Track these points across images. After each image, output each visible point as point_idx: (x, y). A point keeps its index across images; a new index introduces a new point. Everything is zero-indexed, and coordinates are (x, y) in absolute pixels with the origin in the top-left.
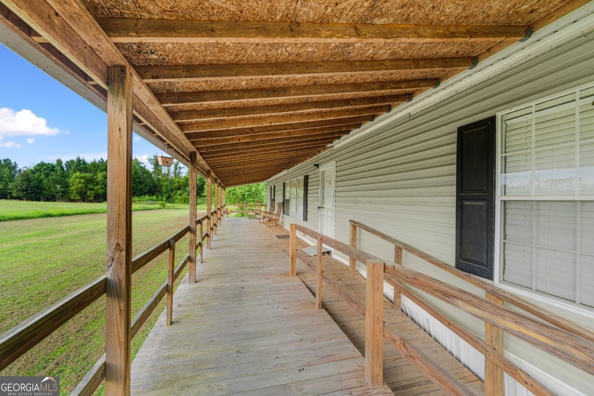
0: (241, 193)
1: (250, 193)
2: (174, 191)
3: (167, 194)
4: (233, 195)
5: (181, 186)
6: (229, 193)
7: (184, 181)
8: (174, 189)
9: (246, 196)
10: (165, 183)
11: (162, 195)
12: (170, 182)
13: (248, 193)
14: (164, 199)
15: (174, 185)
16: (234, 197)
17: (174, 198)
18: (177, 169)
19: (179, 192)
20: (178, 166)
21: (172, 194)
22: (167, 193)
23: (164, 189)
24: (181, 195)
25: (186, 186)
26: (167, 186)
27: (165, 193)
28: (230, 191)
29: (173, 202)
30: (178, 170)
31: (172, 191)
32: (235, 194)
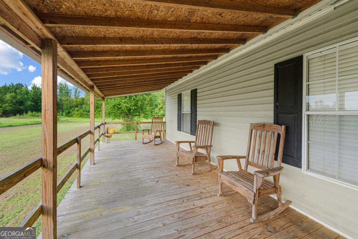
0: (127, 107)
1: (136, 107)
2: (73, 108)
3: (67, 111)
4: (118, 110)
5: (78, 105)
6: (114, 108)
7: (81, 101)
8: (73, 107)
9: (132, 111)
10: (66, 102)
11: (63, 112)
12: (70, 102)
13: (133, 108)
14: (64, 114)
15: (73, 104)
16: (120, 111)
17: (73, 114)
18: (77, 92)
19: (76, 109)
20: (78, 91)
21: (71, 110)
22: (67, 109)
23: (65, 107)
24: (78, 111)
25: (82, 105)
26: (67, 105)
27: (65, 110)
28: (115, 106)
29: (72, 116)
30: (77, 94)
31: (71, 108)
32: (121, 108)
